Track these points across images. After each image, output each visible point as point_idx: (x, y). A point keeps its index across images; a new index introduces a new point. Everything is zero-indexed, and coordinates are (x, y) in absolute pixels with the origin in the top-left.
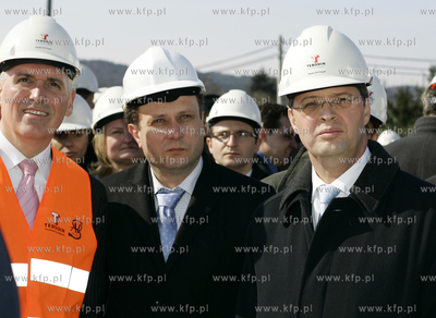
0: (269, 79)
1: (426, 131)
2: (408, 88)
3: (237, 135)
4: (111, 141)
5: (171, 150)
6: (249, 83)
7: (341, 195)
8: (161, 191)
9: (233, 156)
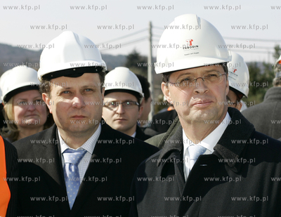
0: (141, 57)
1: (276, 99)
2: (256, 63)
3: (124, 104)
4: (18, 109)
5: (74, 117)
6: (125, 61)
7: (207, 153)
8: (66, 151)
9: (121, 121)
